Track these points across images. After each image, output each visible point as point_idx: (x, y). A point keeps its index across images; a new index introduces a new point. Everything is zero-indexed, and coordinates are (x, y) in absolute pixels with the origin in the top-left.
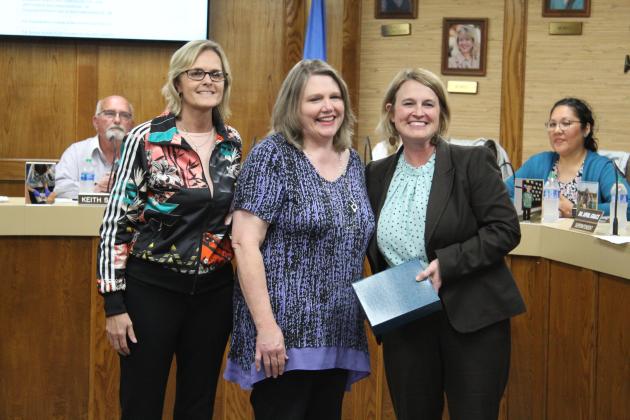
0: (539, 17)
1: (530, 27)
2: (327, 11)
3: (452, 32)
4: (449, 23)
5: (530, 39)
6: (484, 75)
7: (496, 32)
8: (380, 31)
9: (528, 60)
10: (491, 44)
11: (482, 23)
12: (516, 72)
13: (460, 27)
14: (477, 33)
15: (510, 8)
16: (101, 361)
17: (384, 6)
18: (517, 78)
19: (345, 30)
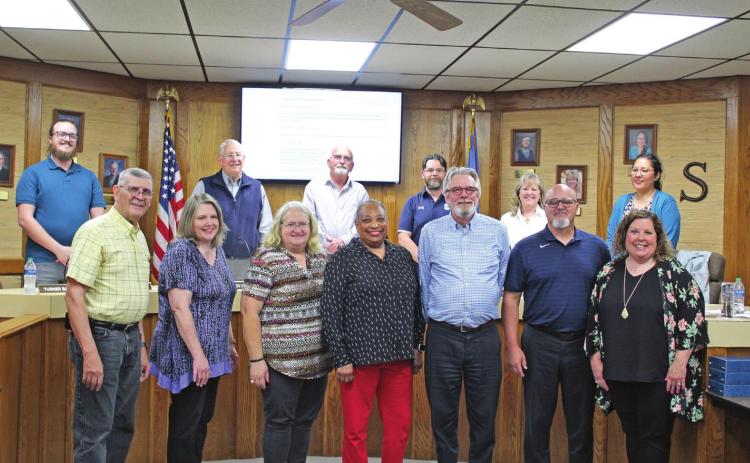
0: (622, 165)
1: (615, 172)
2: (479, 161)
3: (563, 174)
4: (561, 169)
5: (616, 179)
6: (585, 203)
7: (592, 174)
8: (514, 175)
9: (614, 194)
10: (589, 182)
11: (583, 169)
12: (607, 200)
13: (568, 171)
14: (580, 175)
15: (602, 159)
16: (332, 396)
17: (517, 158)
18: (608, 206)
19: (491, 174)
